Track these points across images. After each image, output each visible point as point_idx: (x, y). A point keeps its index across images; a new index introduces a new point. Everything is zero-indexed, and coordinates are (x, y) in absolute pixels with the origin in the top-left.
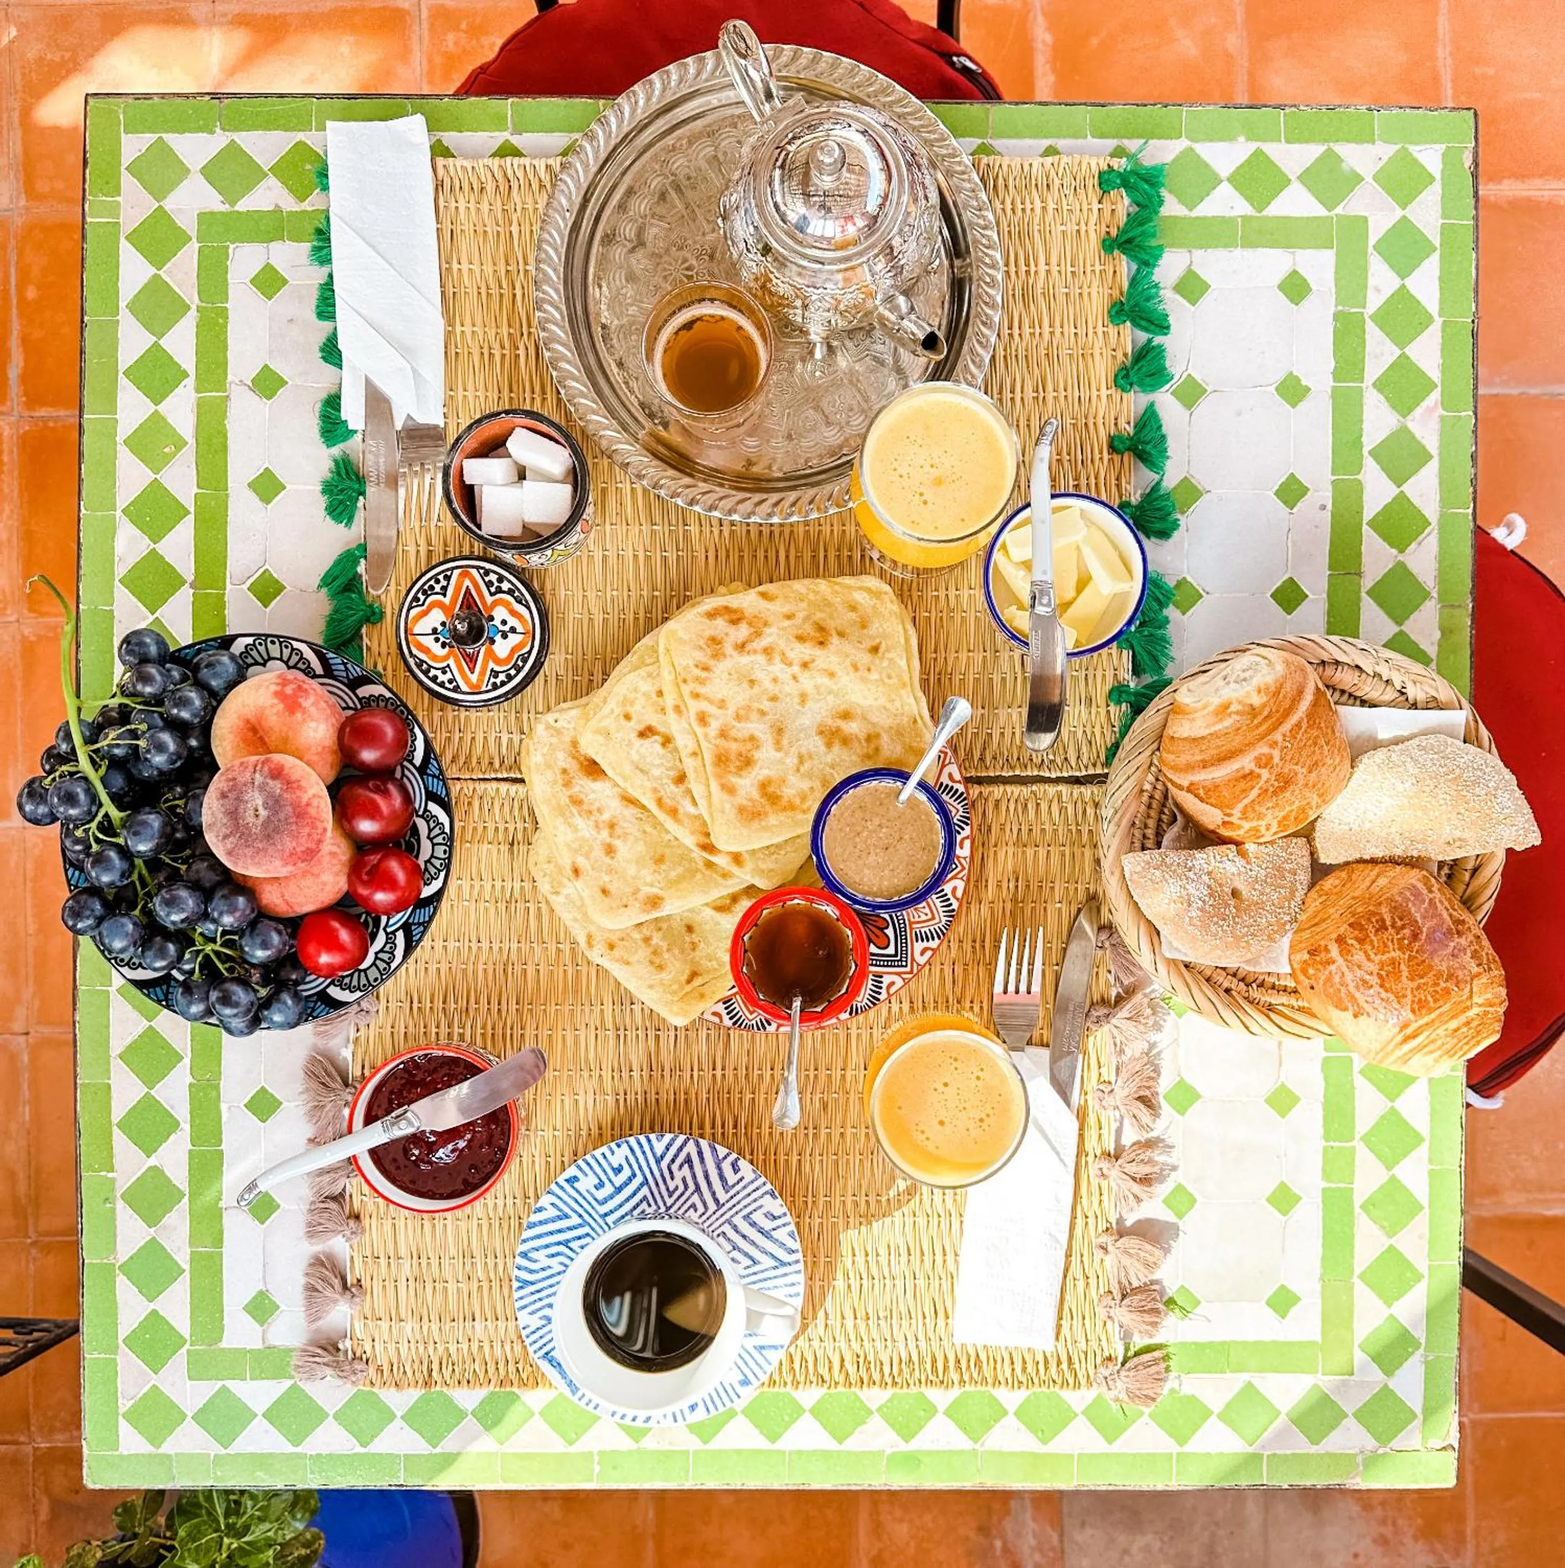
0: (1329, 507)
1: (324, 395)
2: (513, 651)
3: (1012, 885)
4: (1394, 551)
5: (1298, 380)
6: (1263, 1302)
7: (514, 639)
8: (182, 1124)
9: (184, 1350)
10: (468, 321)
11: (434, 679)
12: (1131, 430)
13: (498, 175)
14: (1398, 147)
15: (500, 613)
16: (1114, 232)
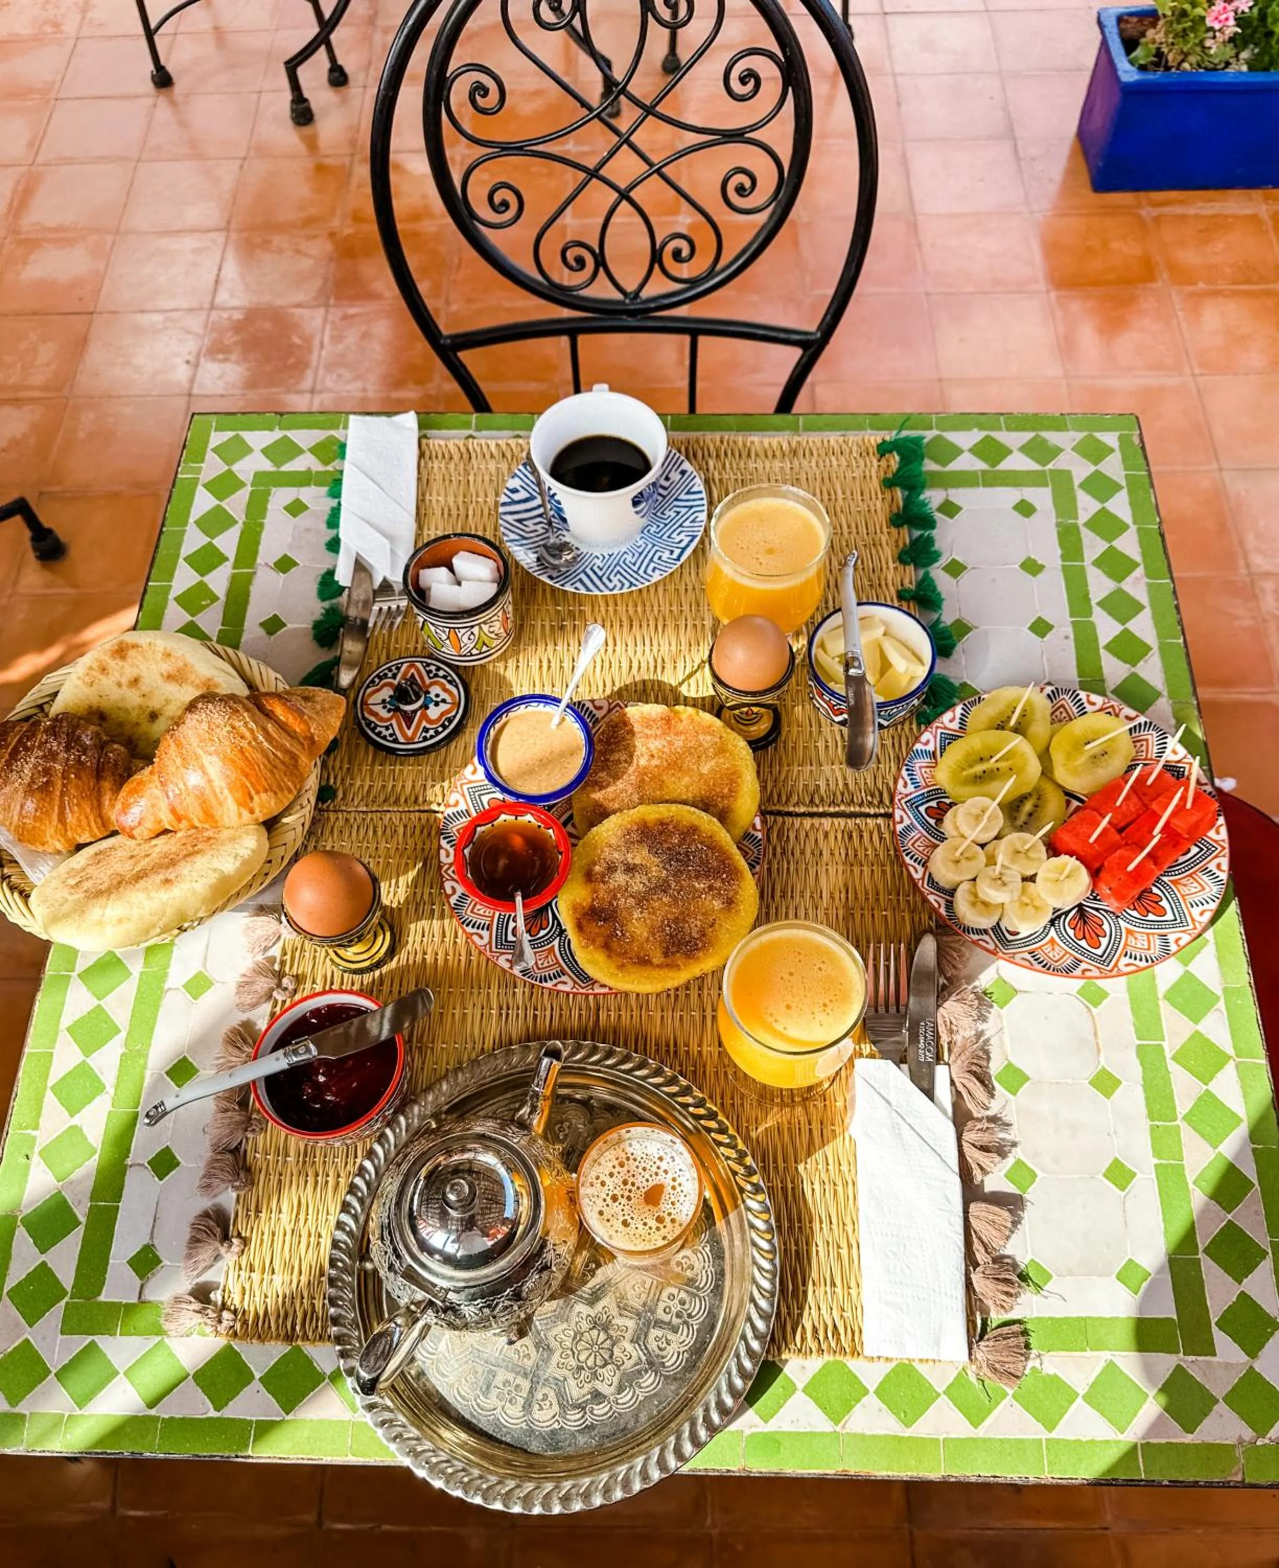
0: (1072, 637)
1: (323, 572)
2: (442, 715)
3: (843, 896)
4: (1128, 666)
5: (1035, 561)
6: (1114, 1277)
7: (443, 707)
8: (108, 1088)
9: (63, 1303)
10: (434, 493)
11: (379, 734)
12: (913, 587)
13: (463, 449)
14: (1085, 434)
15: (435, 690)
16: (890, 475)
